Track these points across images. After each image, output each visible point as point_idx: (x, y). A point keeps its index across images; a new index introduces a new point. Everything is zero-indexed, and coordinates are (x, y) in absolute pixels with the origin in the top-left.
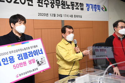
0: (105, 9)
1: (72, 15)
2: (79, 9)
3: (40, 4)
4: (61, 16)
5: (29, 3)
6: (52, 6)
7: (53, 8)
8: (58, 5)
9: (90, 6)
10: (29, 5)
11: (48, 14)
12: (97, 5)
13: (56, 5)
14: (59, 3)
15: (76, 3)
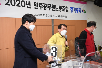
0: (84, 12)
1: (60, 16)
2: (65, 11)
3: (36, 7)
4: (52, 16)
5: (27, 6)
6: (45, 9)
7: (45, 10)
8: (49, 8)
9: (74, 9)
10: (28, 7)
11: (42, 14)
12: (79, 8)
13: (48, 8)
14: (50, 6)
15: (63, 6)
